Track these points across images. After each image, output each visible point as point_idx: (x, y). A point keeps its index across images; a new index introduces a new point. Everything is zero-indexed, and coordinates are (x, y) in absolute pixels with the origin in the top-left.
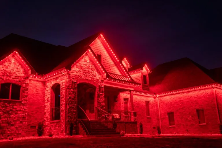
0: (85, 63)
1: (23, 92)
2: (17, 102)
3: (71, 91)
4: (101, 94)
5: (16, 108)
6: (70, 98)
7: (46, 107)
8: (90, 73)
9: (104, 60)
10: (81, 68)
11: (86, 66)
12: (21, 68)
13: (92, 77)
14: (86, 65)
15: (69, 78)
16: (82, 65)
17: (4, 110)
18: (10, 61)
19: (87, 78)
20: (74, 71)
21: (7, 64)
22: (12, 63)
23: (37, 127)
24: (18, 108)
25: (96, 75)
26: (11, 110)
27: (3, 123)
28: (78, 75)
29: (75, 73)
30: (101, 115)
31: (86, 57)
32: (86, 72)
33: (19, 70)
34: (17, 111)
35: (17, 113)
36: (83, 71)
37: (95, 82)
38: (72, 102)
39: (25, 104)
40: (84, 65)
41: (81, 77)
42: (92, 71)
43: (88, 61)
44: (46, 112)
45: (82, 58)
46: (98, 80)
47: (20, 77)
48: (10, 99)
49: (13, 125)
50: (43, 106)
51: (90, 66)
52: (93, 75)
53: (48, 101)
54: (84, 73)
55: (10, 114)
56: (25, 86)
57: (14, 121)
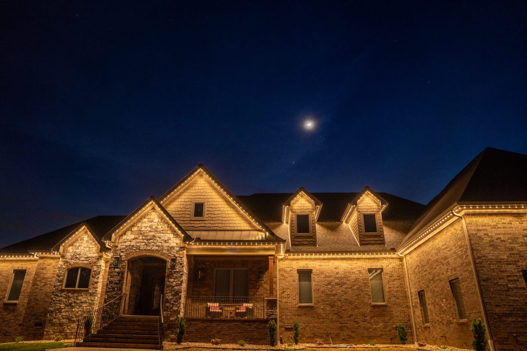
0: (150, 224)
1: (93, 277)
2: (83, 291)
3: (115, 272)
4: (177, 272)
5: (80, 300)
6: (111, 282)
8: (158, 239)
9: (210, 209)
10: (140, 232)
11: (150, 229)
12: (94, 246)
13: (160, 244)
14: (151, 227)
15: (115, 252)
16: (143, 229)
17: (66, 301)
18: (82, 239)
19: (149, 248)
20: (126, 240)
21: (77, 244)
22: (85, 241)
24: (83, 300)
25: (170, 239)
26: (75, 302)
27: (63, 319)
28: (133, 246)
29: (127, 244)
30: (172, 308)
31: (153, 214)
32: (149, 237)
33: (91, 249)
34: (82, 303)
35: (82, 306)
36: (143, 237)
37: (164, 251)
38: (113, 288)
39: (93, 293)
40: (146, 227)
41: (138, 247)
42: (162, 235)
43: (156, 220)
45: (145, 218)
46: (173, 248)
47: (92, 257)
48: (76, 288)
49: (74, 322)
51: (160, 227)
52: (162, 241)
54: (145, 241)
55: (72, 307)
56: (96, 269)
57: (76, 316)
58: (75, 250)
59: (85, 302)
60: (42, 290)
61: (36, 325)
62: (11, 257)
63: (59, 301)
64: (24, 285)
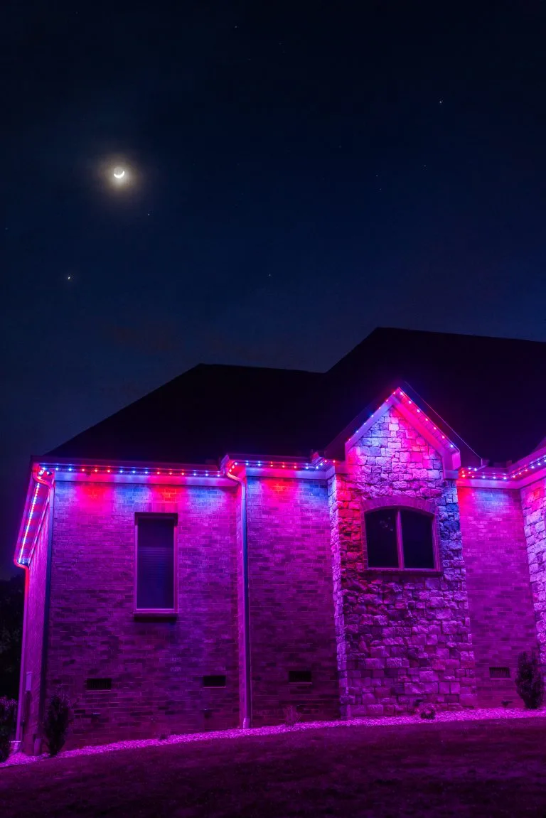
1: (443, 536)
2: (426, 575)
5: (426, 600)
7: (537, 591)
12: (422, 449)
17: (387, 606)
18: (383, 427)
21: (375, 442)
22: (393, 434)
23: (514, 673)
24: (435, 600)
26: (412, 608)
27: (393, 655)
34: (432, 609)
35: (434, 618)
39: (456, 582)
44: (539, 612)
47: (426, 481)
48: (401, 568)
49: (424, 663)
50: (526, 585)
53: (540, 564)
55: (410, 622)
56: (446, 514)
57: (427, 648)
58: (372, 459)
59: (442, 607)
60: (282, 573)
61: (296, 675)
62: (128, 471)
63: (367, 603)
64: (180, 560)
